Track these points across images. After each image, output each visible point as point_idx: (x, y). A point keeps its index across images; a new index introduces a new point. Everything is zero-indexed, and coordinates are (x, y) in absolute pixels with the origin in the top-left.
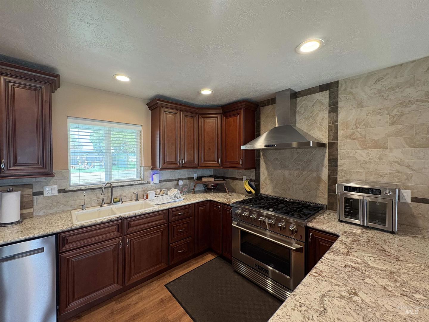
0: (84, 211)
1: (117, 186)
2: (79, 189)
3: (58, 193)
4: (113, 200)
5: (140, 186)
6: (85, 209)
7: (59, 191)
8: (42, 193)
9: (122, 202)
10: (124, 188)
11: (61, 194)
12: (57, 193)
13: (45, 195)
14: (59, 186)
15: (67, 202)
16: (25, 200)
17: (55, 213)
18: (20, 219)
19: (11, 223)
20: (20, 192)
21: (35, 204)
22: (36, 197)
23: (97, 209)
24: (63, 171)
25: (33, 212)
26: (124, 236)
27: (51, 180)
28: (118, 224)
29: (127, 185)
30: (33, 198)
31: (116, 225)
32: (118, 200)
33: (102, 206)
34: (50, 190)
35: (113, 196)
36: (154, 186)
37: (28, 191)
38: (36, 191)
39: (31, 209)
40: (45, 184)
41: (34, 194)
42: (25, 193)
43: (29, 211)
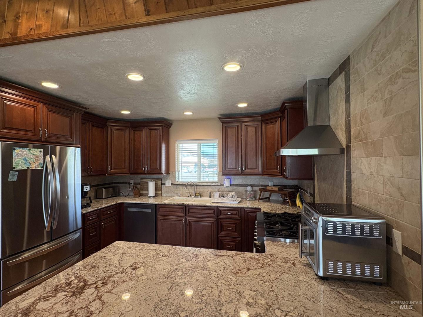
0: (180, 198)
1: (200, 185)
2: (179, 184)
4: (196, 195)
5: (215, 187)
7: (172, 184)
8: (164, 184)
9: (201, 197)
11: (172, 186)
12: (170, 185)
13: (166, 185)
14: (171, 180)
15: (175, 191)
16: (158, 187)
17: (170, 196)
18: (154, 195)
19: (152, 197)
20: (154, 182)
21: (163, 190)
22: (163, 186)
23: (186, 198)
24: (173, 172)
25: (161, 194)
26: (186, 217)
27: (168, 177)
28: (183, 208)
29: (206, 185)
30: (161, 186)
31: (182, 208)
32: (198, 194)
33: (189, 197)
34: (168, 183)
35: (195, 191)
36: (227, 188)
37: (159, 182)
38: (162, 183)
39: (161, 192)
40: (166, 179)
41: (162, 184)
42: (158, 183)
43: (159, 193)
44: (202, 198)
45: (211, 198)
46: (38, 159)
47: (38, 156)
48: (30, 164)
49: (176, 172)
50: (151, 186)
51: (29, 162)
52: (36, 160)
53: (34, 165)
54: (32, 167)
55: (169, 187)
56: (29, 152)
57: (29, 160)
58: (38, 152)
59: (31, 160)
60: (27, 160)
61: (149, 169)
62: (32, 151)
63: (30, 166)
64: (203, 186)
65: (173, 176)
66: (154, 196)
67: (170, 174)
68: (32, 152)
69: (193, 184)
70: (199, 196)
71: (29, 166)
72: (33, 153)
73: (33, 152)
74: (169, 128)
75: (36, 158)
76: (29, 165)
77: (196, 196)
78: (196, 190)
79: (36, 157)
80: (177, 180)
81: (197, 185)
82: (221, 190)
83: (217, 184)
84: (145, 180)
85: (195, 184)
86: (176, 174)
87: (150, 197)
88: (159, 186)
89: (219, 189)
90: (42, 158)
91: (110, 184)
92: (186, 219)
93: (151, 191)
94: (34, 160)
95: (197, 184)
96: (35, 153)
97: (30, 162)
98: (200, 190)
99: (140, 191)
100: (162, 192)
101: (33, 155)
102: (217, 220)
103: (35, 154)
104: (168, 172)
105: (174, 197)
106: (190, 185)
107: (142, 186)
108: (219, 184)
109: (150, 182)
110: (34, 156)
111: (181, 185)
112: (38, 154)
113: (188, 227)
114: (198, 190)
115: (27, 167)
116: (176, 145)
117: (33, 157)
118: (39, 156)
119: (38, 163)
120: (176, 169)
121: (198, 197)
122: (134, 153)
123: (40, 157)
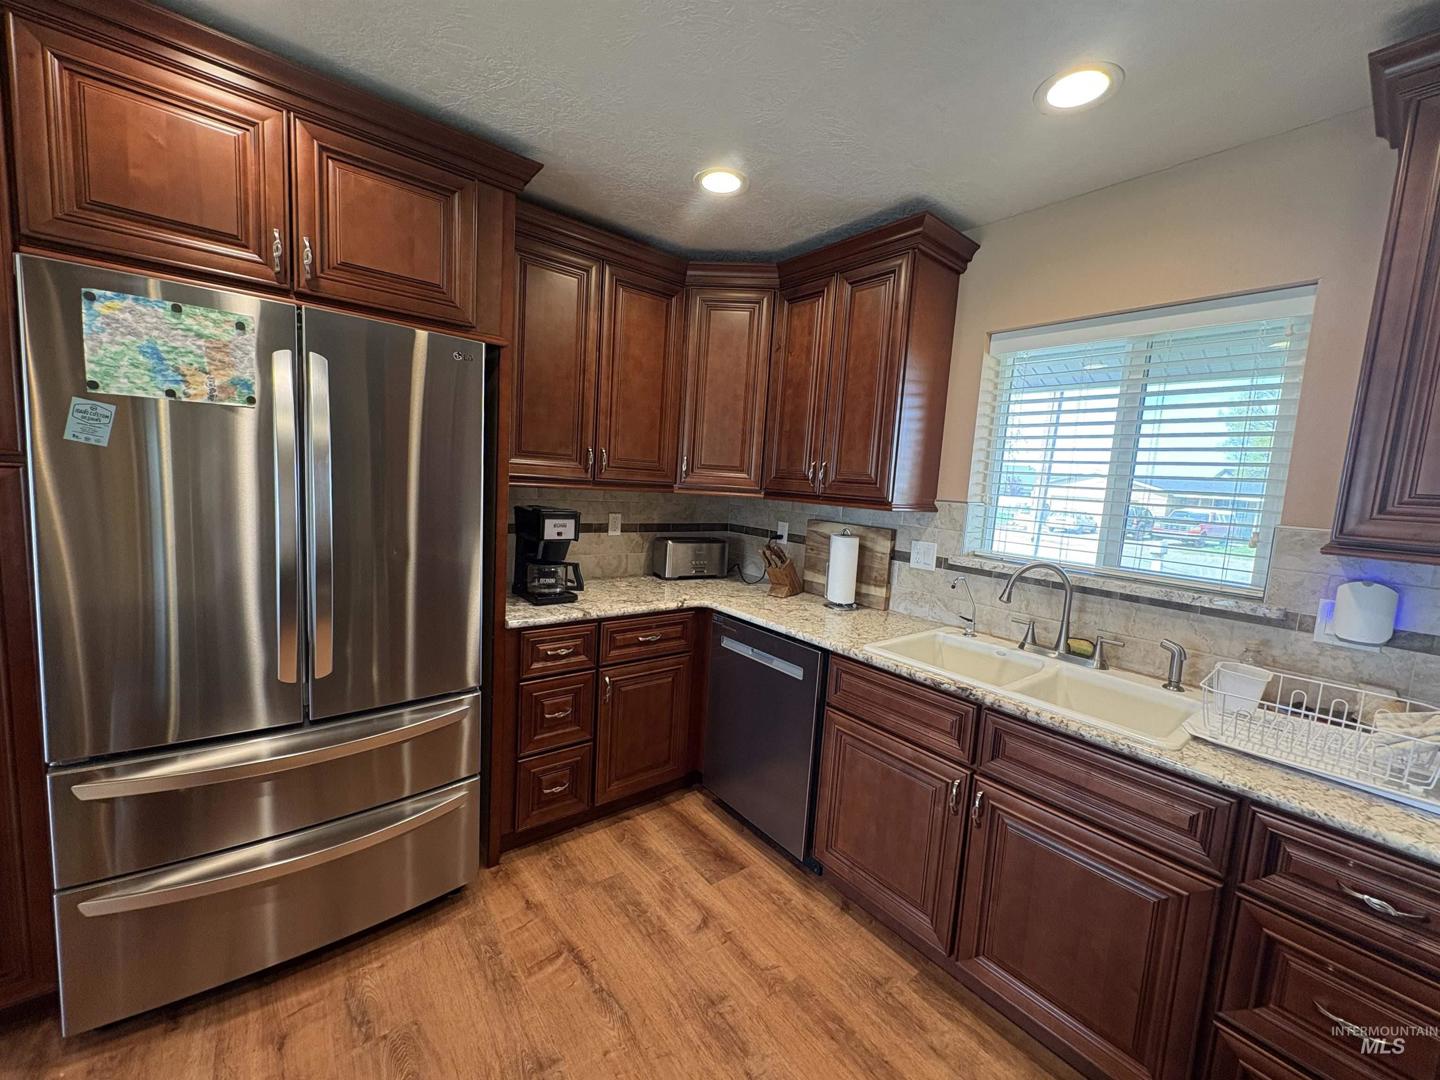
0: (970, 639)
1: (1108, 594)
3: (937, 566)
4: (1068, 646)
6: (973, 636)
7: (941, 563)
8: (906, 558)
10: (1138, 610)
11: (942, 571)
12: (933, 567)
13: (913, 564)
14: (941, 545)
15: (952, 599)
16: (876, 565)
17: (923, 620)
18: (852, 601)
19: (840, 605)
20: (856, 541)
21: (895, 581)
22: (897, 564)
23: (1003, 649)
24: (954, 505)
25: (887, 600)
26: (974, 772)
27: (928, 525)
28: (962, 717)
29: (1153, 602)
30: (890, 564)
31: (954, 713)
32: (1086, 647)
33: (1022, 646)
34: (923, 555)
35: (1067, 623)
36: (1343, 654)
37: (883, 546)
38: (897, 549)
39: (884, 590)
40: (914, 534)
41: (894, 555)
42: (878, 548)
43: (878, 594)
44: (1111, 677)
45: (1180, 690)
46: (226, 359)
47: (225, 346)
48: (180, 378)
49: (971, 506)
50: (843, 554)
51: (177, 370)
52: (217, 363)
53: (202, 383)
54: (191, 392)
55: (929, 576)
56: (174, 321)
57: (172, 356)
58: (226, 327)
59: (186, 360)
60: (164, 355)
61: (832, 476)
62: (192, 316)
63: (183, 387)
64: (1128, 603)
65: (952, 520)
66: (850, 605)
67: (936, 510)
68: (189, 321)
69: (1058, 579)
70: (1091, 657)
71: (173, 387)
72: (195, 328)
73: (199, 324)
74: (958, 273)
75: (219, 356)
76: (177, 382)
77: (1071, 654)
78: (1073, 617)
79: (218, 349)
80: (971, 543)
81: (1084, 590)
82: (1276, 652)
83: (1246, 607)
84: (825, 529)
85: (1074, 583)
86: (970, 517)
87: (829, 605)
88: (879, 565)
89: (1266, 643)
90: (251, 360)
91: (712, 527)
92: (972, 787)
93: (840, 579)
94: (205, 360)
95: (1088, 585)
96: (210, 330)
97: (183, 368)
98: (1101, 621)
99: (806, 572)
100: (893, 591)
101: (199, 336)
102: (1224, 900)
103: (206, 332)
104: (926, 500)
105: (941, 633)
106: (1038, 582)
107: (812, 554)
108: (1274, 614)
109: (837, 537)
110: (201, 342)
111: (989, 574)
112: (226, 338)
113: (978, 837)
114: (1087, 617)
115: (166, 387)
116: (988, 361)
117: (199, 347)
118: (231, 346)
119: (225, 379)
120: (974, 489)
121: (1084, 664)
122: (784, 403)
123: (239, 353)
